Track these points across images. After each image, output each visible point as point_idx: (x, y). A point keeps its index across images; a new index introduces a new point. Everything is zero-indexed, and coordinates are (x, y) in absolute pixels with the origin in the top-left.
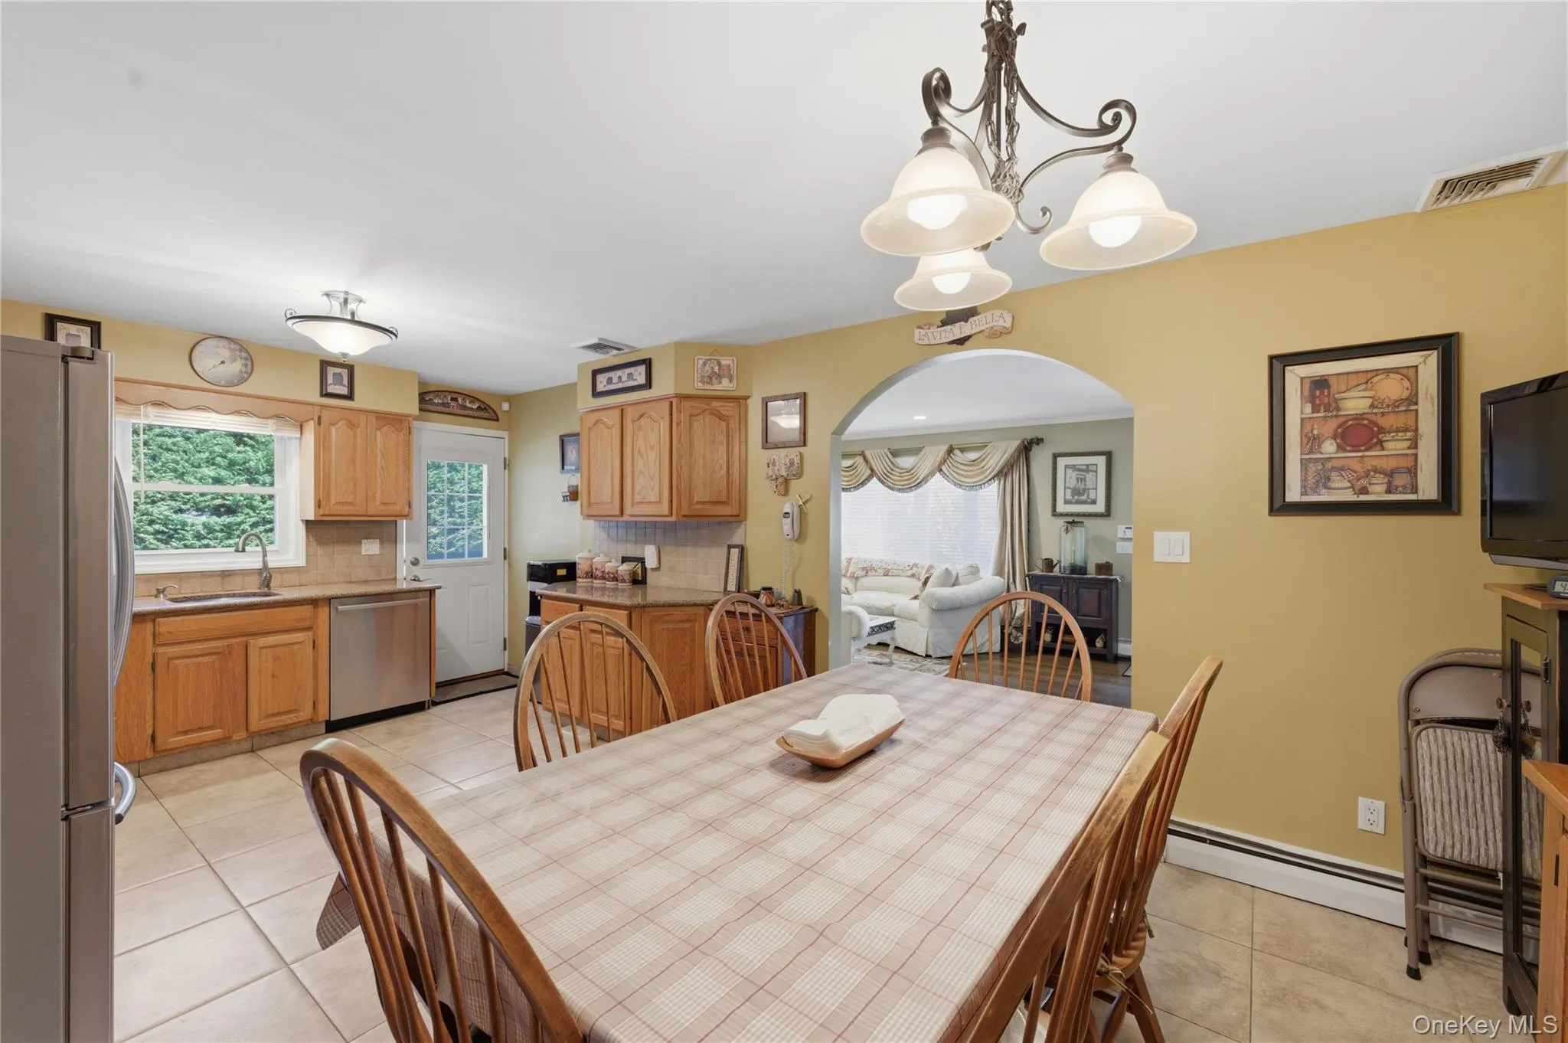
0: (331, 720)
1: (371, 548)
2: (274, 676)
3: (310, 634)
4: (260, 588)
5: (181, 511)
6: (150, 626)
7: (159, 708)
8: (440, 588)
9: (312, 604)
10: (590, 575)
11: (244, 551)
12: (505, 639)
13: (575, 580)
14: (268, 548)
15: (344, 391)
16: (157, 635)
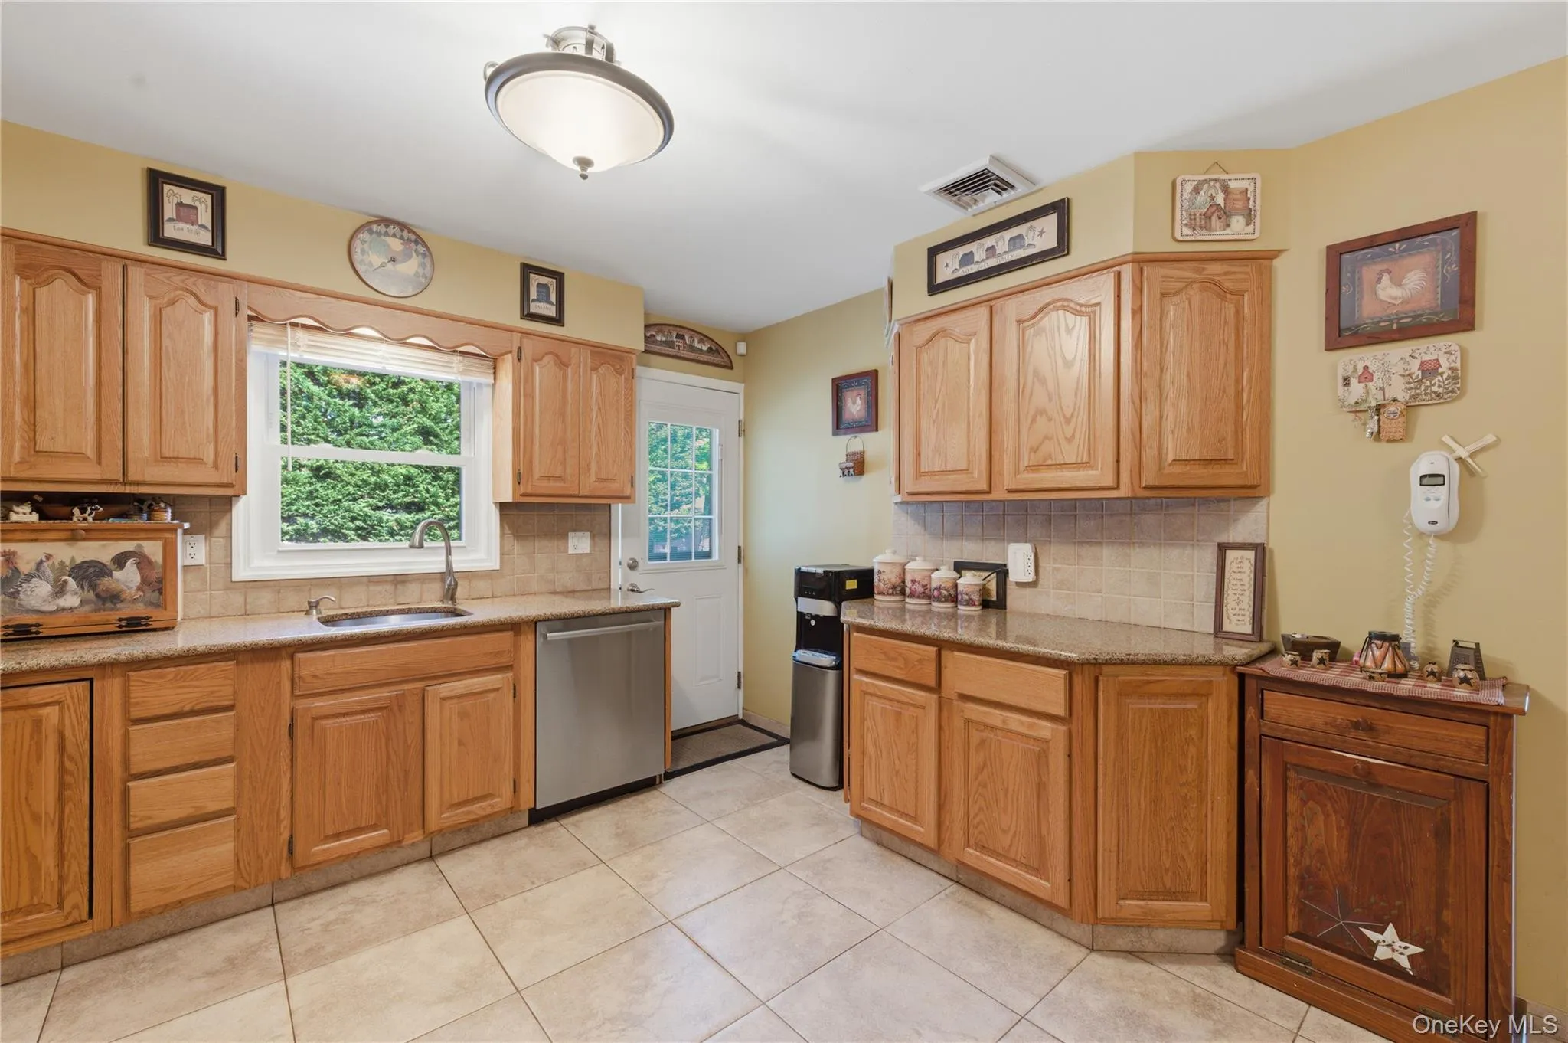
0: (538, 808)
1: (579, 544)
2: (460, 743)
3: (510, 675)
4: (442, 601)
5: (378, 508)
6: (286, 665)
7: (299, 799)
8: (677, 605)
9: (512, 630)
10: (900, 590)
11: (421, 546)
12: (739, 673)
13: (873, 597)
14: (453, 543)
15: (551, 311)
16: (297, 680)
